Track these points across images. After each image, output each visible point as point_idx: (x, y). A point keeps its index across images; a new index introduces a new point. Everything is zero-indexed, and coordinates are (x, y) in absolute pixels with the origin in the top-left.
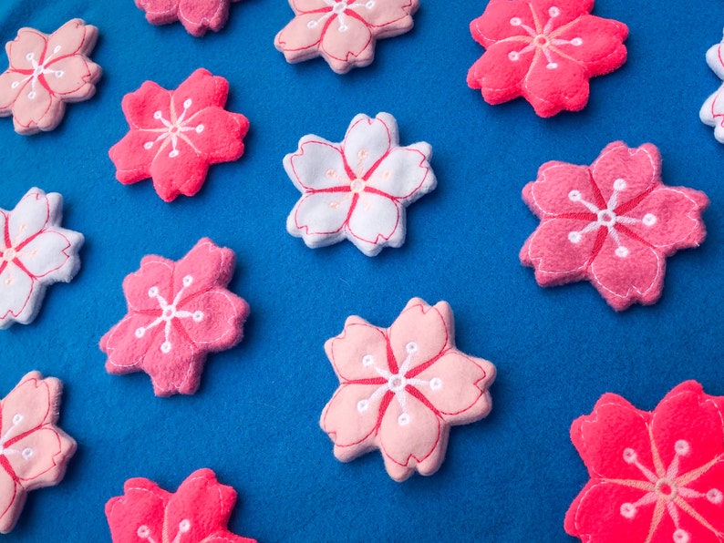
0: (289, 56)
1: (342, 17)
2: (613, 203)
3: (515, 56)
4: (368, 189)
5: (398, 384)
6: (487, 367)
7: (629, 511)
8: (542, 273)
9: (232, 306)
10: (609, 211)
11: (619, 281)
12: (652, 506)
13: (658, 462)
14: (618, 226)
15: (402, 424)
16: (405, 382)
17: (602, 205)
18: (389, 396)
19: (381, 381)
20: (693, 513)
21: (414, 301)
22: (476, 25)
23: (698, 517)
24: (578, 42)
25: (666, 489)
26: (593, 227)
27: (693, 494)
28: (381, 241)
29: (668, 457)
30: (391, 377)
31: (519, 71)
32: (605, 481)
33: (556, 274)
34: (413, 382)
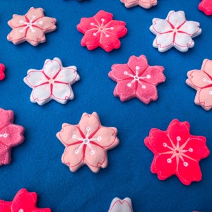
0: (14, 42)
1: (31, 28)
2: (137, 73)
3: (95, 34)
4: (56, 82)
5: (87, 141)
6: (115, 129)
7: (169, 161)
8: (122, 98)
9: (18, 129)
10: (137, 76)
11: (146, 95)
12: (175, 158)
13: (173, 145)
14: (140, 80)
15: (92, 154)
16: (89, 140)
17: (134, 74)
18: (85, 146)
19: (81, 142)
20: (187, 156)
21: (84, 114)
22: (79, 26)
23: (189, 157)
24: (112, 28)
25: (177, 152)
26: (133, 81)
27: (185, 151)
28: (67, 98)
29: (175, 142)
30: (84, 140)
31: (97, 39)
32: (160, 154)
33: (127, 97)
34: (91, 140)
